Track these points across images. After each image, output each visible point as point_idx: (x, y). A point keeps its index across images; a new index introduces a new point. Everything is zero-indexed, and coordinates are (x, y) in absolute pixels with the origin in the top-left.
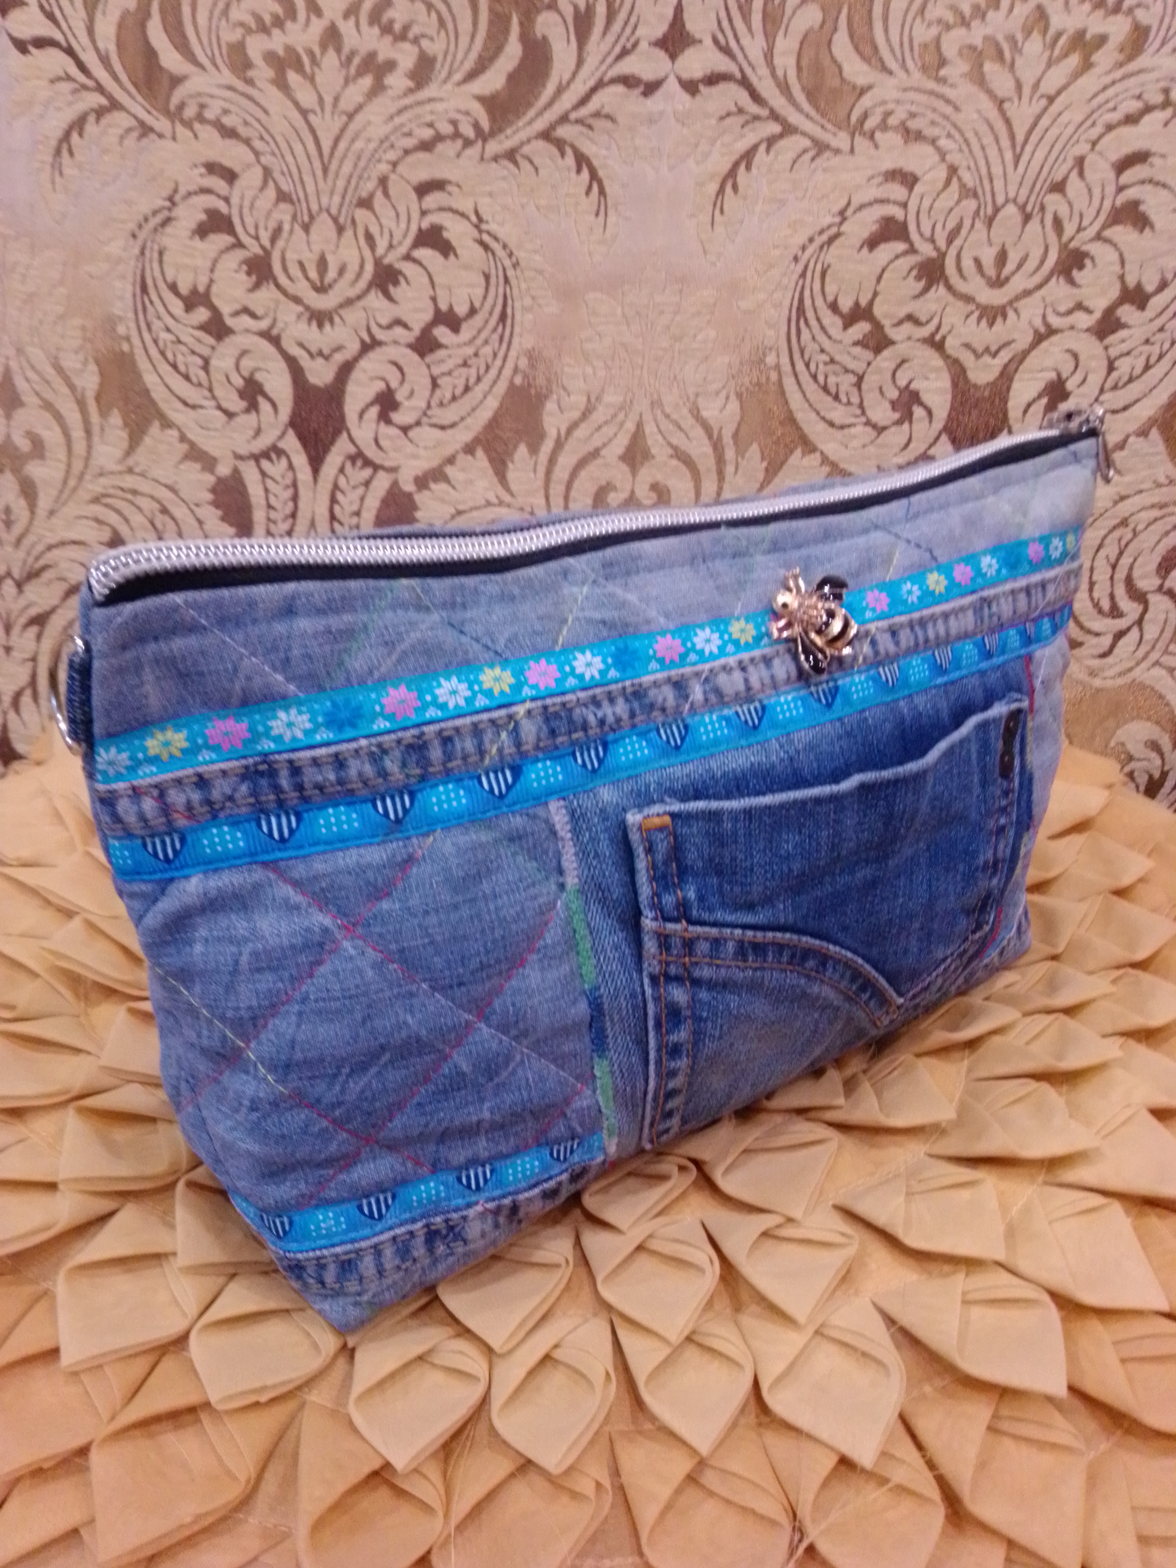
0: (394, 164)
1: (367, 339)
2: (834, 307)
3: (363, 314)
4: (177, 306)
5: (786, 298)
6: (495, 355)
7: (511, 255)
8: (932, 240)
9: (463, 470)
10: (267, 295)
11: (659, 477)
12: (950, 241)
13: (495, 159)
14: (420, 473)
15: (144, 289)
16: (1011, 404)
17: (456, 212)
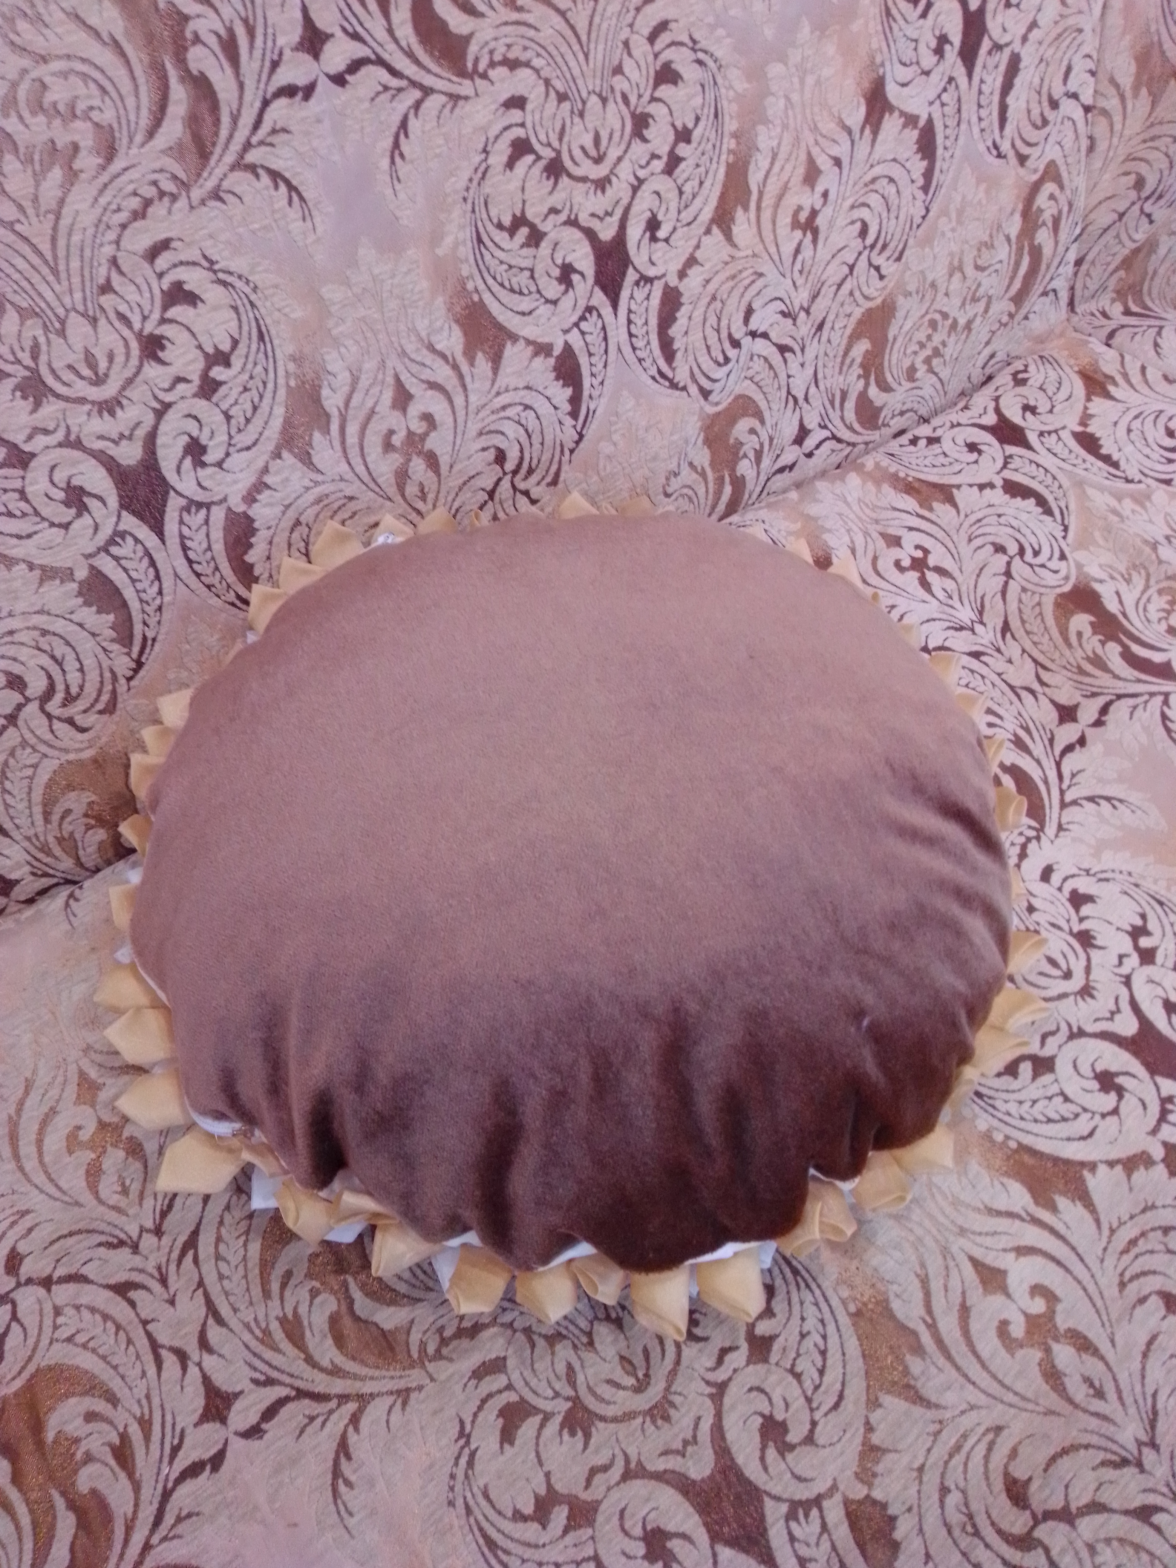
0: (117, 242)
1: (157, 406)
2: (500, 226)
3: (146, 387)
6: (266, 370)
7: (248, 282)
8: (549, 145)
9: (277, 473)
10: (50, 408)
11: (423, 409)
12: (561, 140)
13: (203, 202)
14: (245, 493)
16: (629, 245)
17: (188, 263)
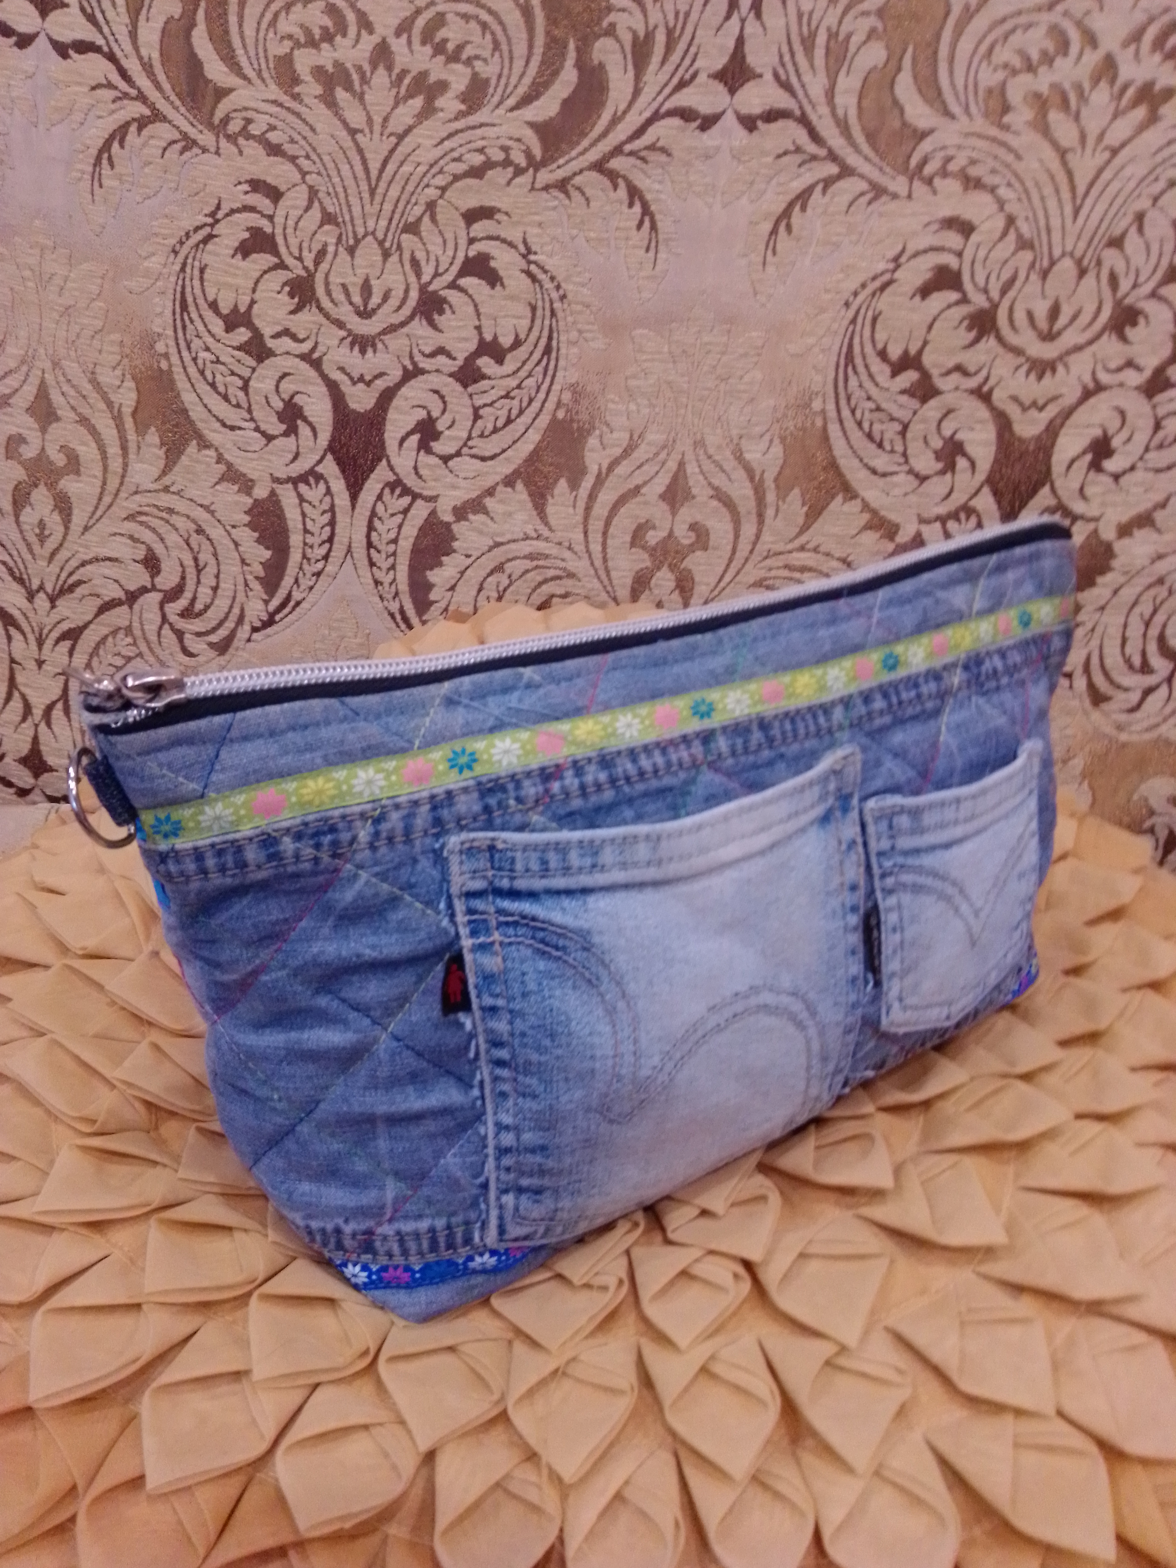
0: (444, 189)
1: (410, 367)
2: (883, 355)
3: (407, 342)
4: (217, 326)
5: (835, 343)
7: (558, 287)
8: (986, 291)
9: (501, 501)
10: (308, 318)
11: (699, 518)
12: (1004, 292)
13: (546, 188)
14: (458, 503)
15: (184, 307)
16: (1055, 459)
17: (504, 241)
